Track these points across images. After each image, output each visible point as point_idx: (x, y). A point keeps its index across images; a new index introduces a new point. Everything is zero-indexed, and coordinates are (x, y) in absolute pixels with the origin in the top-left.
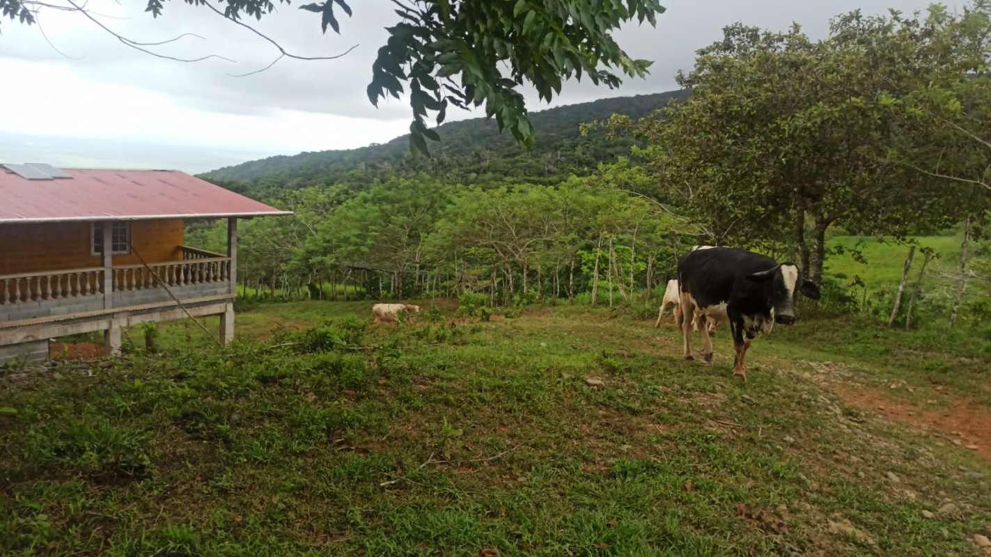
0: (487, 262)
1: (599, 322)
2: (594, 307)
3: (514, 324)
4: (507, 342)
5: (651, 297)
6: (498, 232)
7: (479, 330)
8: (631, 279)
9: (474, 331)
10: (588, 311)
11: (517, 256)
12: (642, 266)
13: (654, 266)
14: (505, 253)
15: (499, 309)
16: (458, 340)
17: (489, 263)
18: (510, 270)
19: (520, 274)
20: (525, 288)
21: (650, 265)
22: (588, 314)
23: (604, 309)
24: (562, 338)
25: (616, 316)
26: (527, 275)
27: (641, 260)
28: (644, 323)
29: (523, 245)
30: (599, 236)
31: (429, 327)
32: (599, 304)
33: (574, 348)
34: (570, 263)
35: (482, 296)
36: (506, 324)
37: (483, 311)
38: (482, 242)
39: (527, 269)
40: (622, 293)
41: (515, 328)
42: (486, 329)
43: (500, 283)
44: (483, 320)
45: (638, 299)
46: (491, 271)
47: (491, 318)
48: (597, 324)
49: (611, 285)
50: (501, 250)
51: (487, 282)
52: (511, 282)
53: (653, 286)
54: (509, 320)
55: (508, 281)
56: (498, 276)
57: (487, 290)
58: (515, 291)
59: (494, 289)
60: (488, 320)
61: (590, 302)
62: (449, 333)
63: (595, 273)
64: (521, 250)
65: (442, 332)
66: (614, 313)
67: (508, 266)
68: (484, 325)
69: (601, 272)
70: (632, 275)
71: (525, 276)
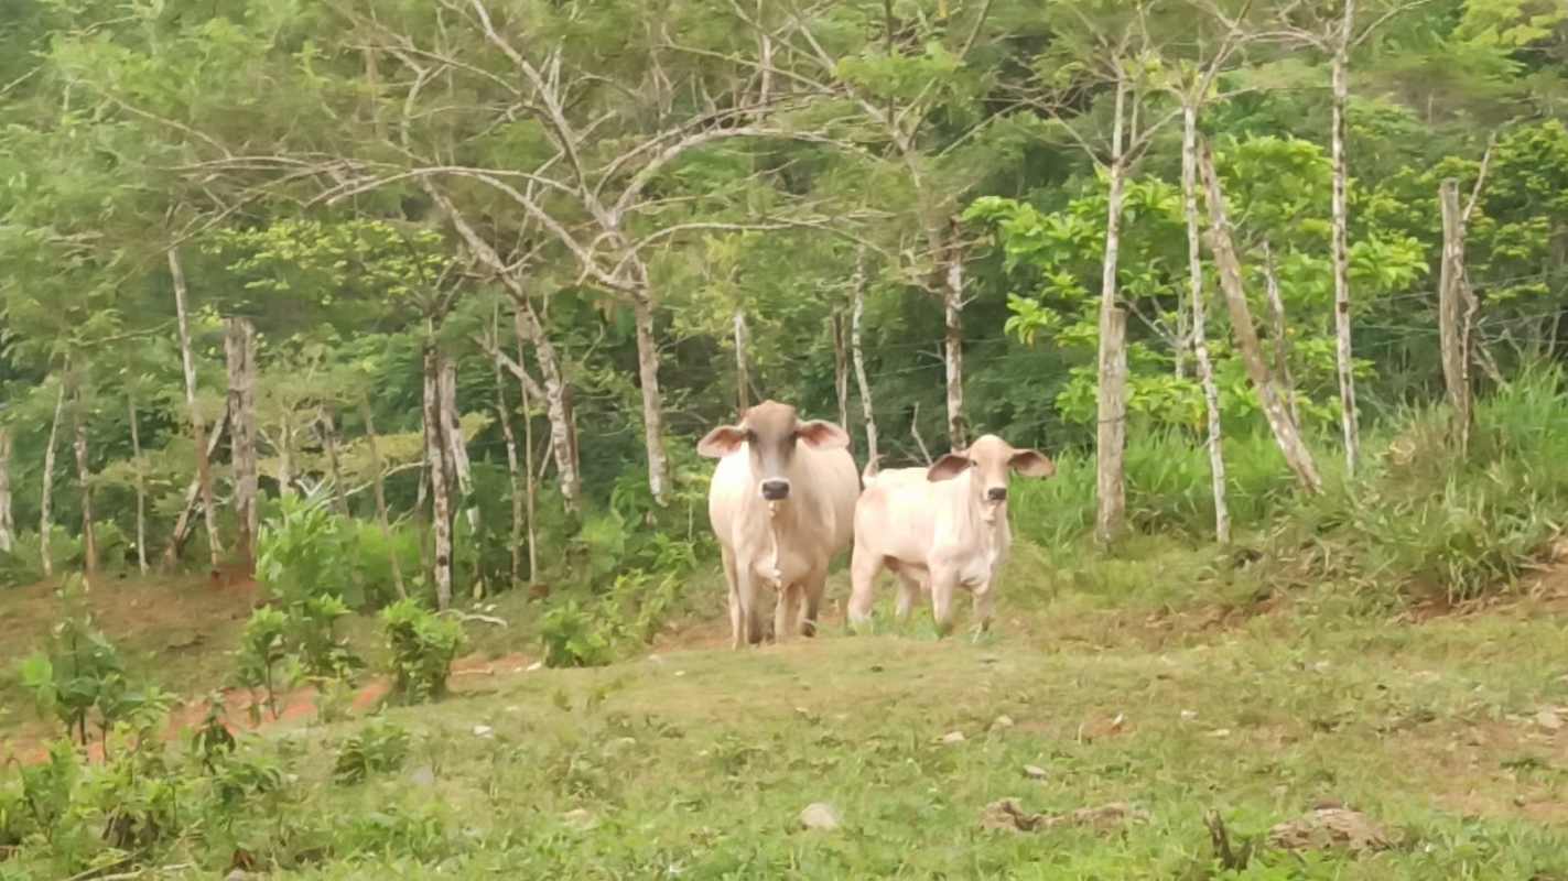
0: (383, 307)
1: (1158, 646)
2: (1115, 551)
3: (613, 704)
4: (580, 820)
5: (1480, 454)
6: (444, 109)
7: (391, 759)
8: (1337, 347)
9: (355, 767)
10: (1081, 582)
11: (586, 255)
12: (1400, 260)
13: (1474, 251)
14: (504, 243)
15: (491, 612)
16: (258, 834)
17: (396, 323)
18: (544, 353)
19: (608, 376)
20: (656, 462)
21: (1452, 250)
22: (1075, 600)
23: (1173, 561)
24: (938, 763)
25: (1260, 601)
26: (663, 375)
27: (1389, 222)
28: (1448, 627)
29: (618, 183)
30: (1107, 87)
31: (58, 769)
32: (1145, 526)
33: (1025, 825)
34: (939, 278)
35: (380, 534)
36: (561, 701)
37: (404, 633)
38: (345, 184)
39: (661, 337)
40: (1287, 441)
41: (617, 725)
42: (432, 751)
43: (485, 446)
44: (402, 690)
45: (1399, 475)
46: (419, 371)
47: (461, 674)
48: (1146, 662)
49: (1208, 397)
50: (482, 224)
51: (397, 447)
52: (559, 428)
53: (1480, 386)
54: (575, 679)
55: (543, 421)
56: (468, 400)
57: (403, 492)
58: (596, 490)
59: (451, 480)
60: (438, 691)
61: (1090, 520)
62: (194, 793)
63: (1105, 329)
64: (612, 218)
65: (153, 785)
66: (1246, 579)
67: (527, 326)
68: (417, 723)
69: (1139, 319)
70: (1344, 331)
71: (650, 385)
